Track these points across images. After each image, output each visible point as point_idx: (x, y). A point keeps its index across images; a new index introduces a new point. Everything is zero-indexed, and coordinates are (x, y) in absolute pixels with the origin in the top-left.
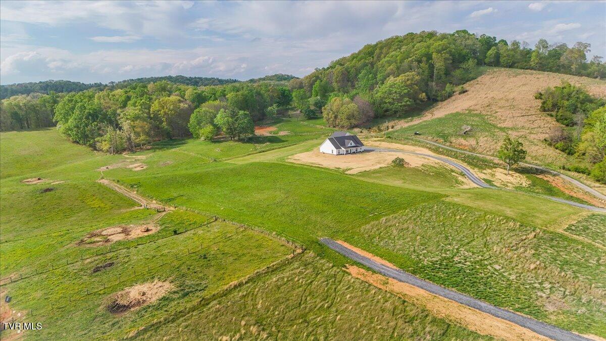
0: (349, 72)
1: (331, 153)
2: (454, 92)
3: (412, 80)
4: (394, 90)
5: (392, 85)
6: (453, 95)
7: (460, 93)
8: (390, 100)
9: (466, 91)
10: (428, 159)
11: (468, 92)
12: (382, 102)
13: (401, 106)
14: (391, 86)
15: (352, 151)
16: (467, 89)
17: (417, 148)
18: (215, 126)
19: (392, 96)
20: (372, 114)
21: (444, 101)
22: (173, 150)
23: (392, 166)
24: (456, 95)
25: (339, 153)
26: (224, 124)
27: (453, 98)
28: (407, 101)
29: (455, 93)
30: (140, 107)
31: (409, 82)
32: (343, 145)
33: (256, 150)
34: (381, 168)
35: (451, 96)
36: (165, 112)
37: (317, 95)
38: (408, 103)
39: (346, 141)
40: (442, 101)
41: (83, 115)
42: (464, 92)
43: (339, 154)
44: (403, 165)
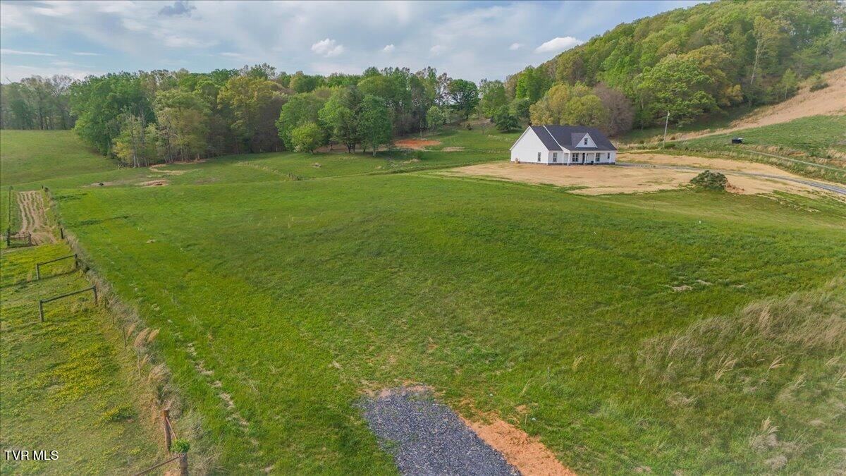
0: (586, 61)
1: (536, 161)
2: (798, 89)
3: (713, 59)
4: (677, 75)
5: (673, 67)
6: (798, 94)
7: (812, 90)
8: (668, 95)
9: (827, 86)
10: (785, 184)
11: (833, 87)
12: (650, 96)
13: (688, 106)
14: (671, 68)
15: (588, 160)
16: (829, 82)
17: (747, 164)
18: (321, 124)
19: (671, 86)
20: (628, 116)
21: (778, 103)
22: (240, 164)
23: (692, 189)
24: (805, 92)
25: (555, 160)
26: (334, 120)
27: (798, 97)
28: (702, 98)
29: (800, 91)
30: (201, 91)
31: (708, 62)
32: (568, 143)
33: (388, 168)
34: (662, 191)
35: (794, 95)
36: (241, 101)
37: (525, 95)
38: (704, 101)
39: (574, 135)
40: (772, 103)
41: (104, 102)
42: (822, 87)
43: (554, 163)
44: (723, 187)
